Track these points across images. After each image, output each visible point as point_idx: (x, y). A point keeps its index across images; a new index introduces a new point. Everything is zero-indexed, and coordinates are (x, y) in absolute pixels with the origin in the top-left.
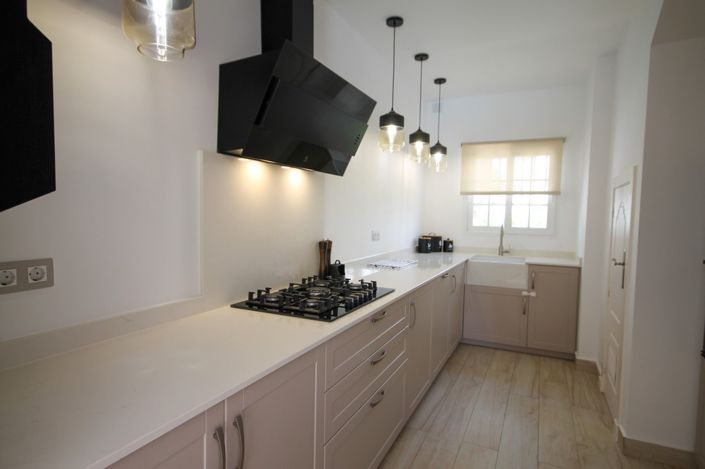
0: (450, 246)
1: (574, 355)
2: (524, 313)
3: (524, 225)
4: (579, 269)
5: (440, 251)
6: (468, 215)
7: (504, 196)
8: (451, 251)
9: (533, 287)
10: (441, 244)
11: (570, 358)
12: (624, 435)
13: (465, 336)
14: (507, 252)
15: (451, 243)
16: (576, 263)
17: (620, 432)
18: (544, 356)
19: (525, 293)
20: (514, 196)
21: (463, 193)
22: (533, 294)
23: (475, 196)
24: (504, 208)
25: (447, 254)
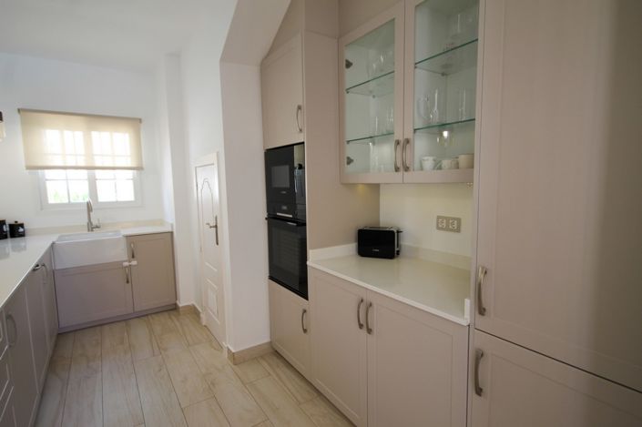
0: (21, 230)
1: (176, 304)
2: (128, 282)
3: (112, 199)
4: (172, 233)
5: (5, 237)
6: (40, 192)
7: (85, 172)
8: (22, 235)
9: (133, 257)
10: (6, 228)
11: (173, 308)
12: (233, 351)
13: (62, 325)
14: (97, 227)
15: (22, 225)
16: (168, 229)
17: (229, 349)
18: (151, 314)
19: (126, 264)
20: (97, 172)
21: (29, 168)
22: (134, 263)
23: (46, 171)
24: (86, 183)
25: (17, 240)
